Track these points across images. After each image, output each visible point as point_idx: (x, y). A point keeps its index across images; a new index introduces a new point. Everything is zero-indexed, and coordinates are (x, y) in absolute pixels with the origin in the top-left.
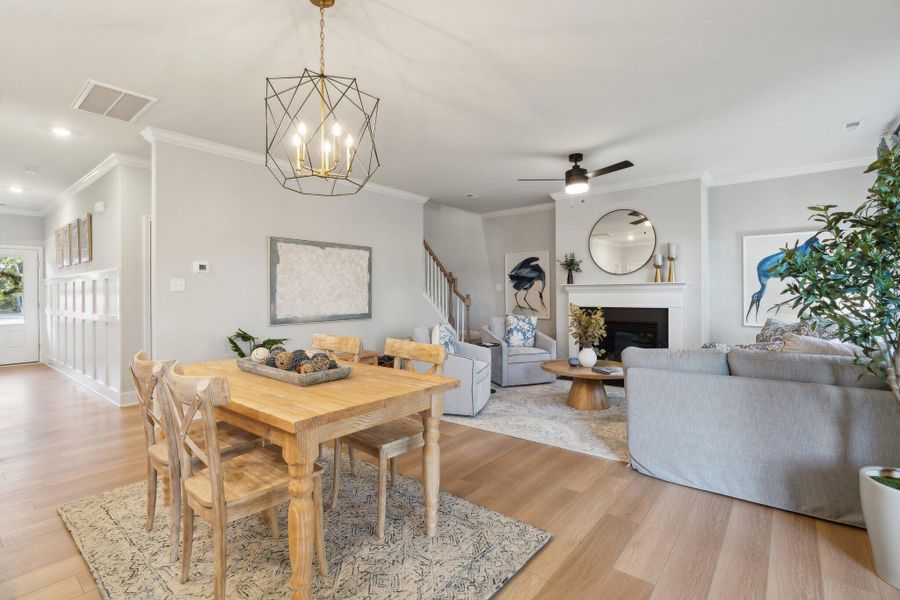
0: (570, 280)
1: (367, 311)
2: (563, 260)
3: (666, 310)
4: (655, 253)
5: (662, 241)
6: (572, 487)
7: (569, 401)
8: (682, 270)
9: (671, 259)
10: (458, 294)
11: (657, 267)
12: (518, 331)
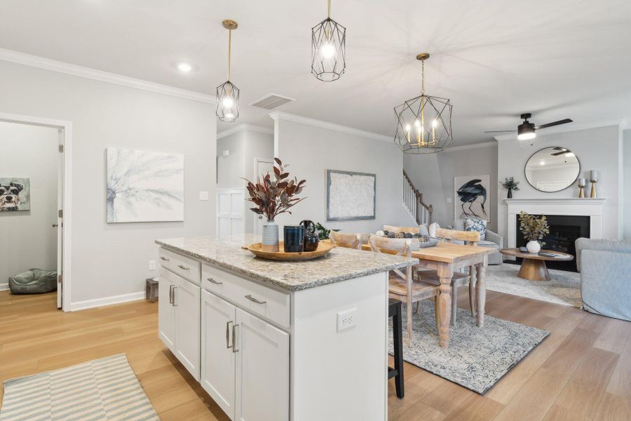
0: (509, 196)
1: (373, 215)
2: (504, 182)
3: (589, 217)
4: (580, 177)
5: (586, 168)
6: (548, 315)
7: (520, 275)
8: (601, 189)
9: (593, 182)
10: (423, 205)
11: (581, 187)
12: (475, 229)
